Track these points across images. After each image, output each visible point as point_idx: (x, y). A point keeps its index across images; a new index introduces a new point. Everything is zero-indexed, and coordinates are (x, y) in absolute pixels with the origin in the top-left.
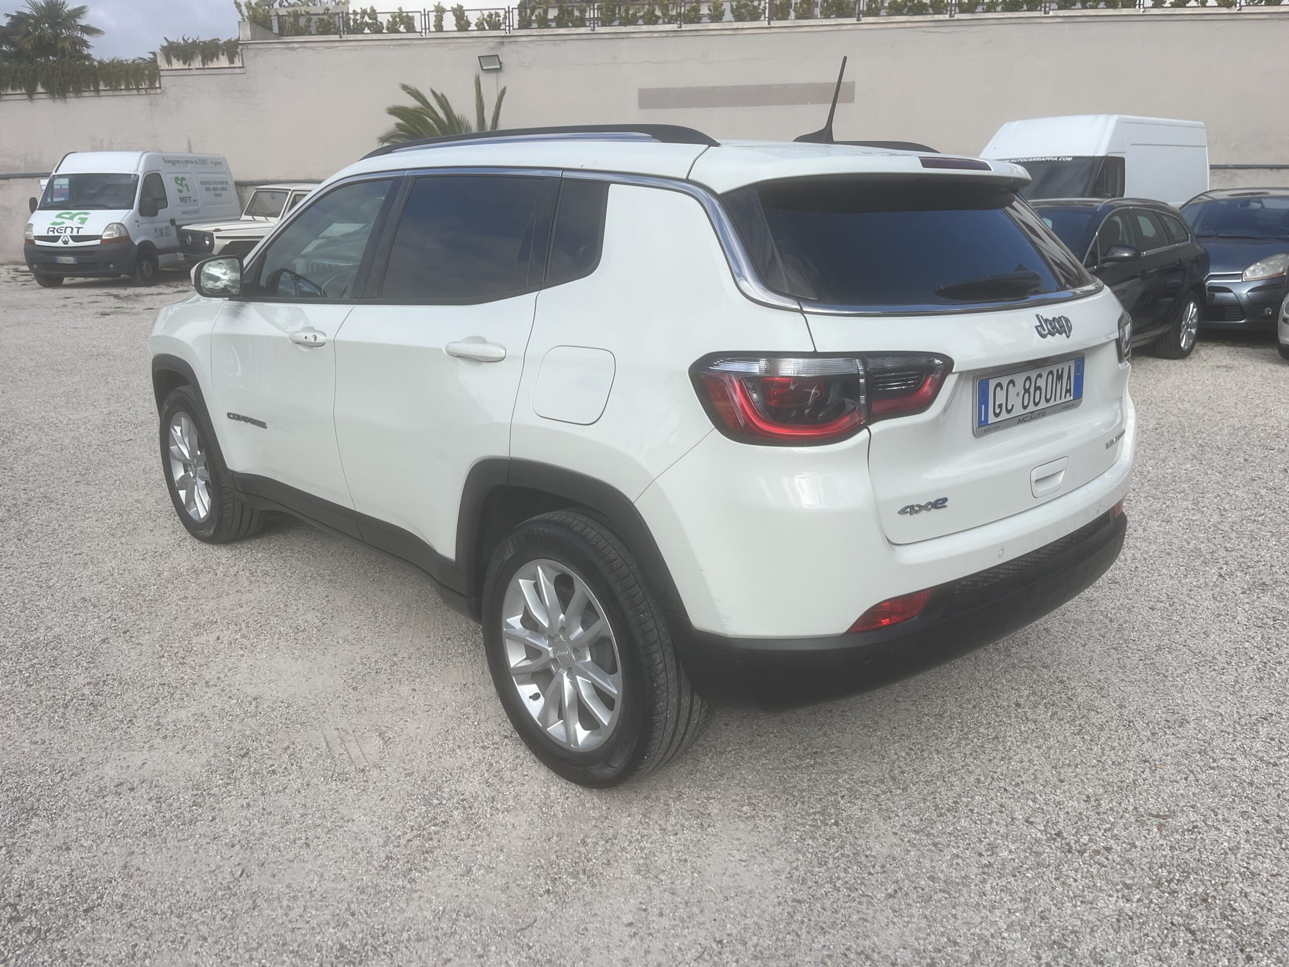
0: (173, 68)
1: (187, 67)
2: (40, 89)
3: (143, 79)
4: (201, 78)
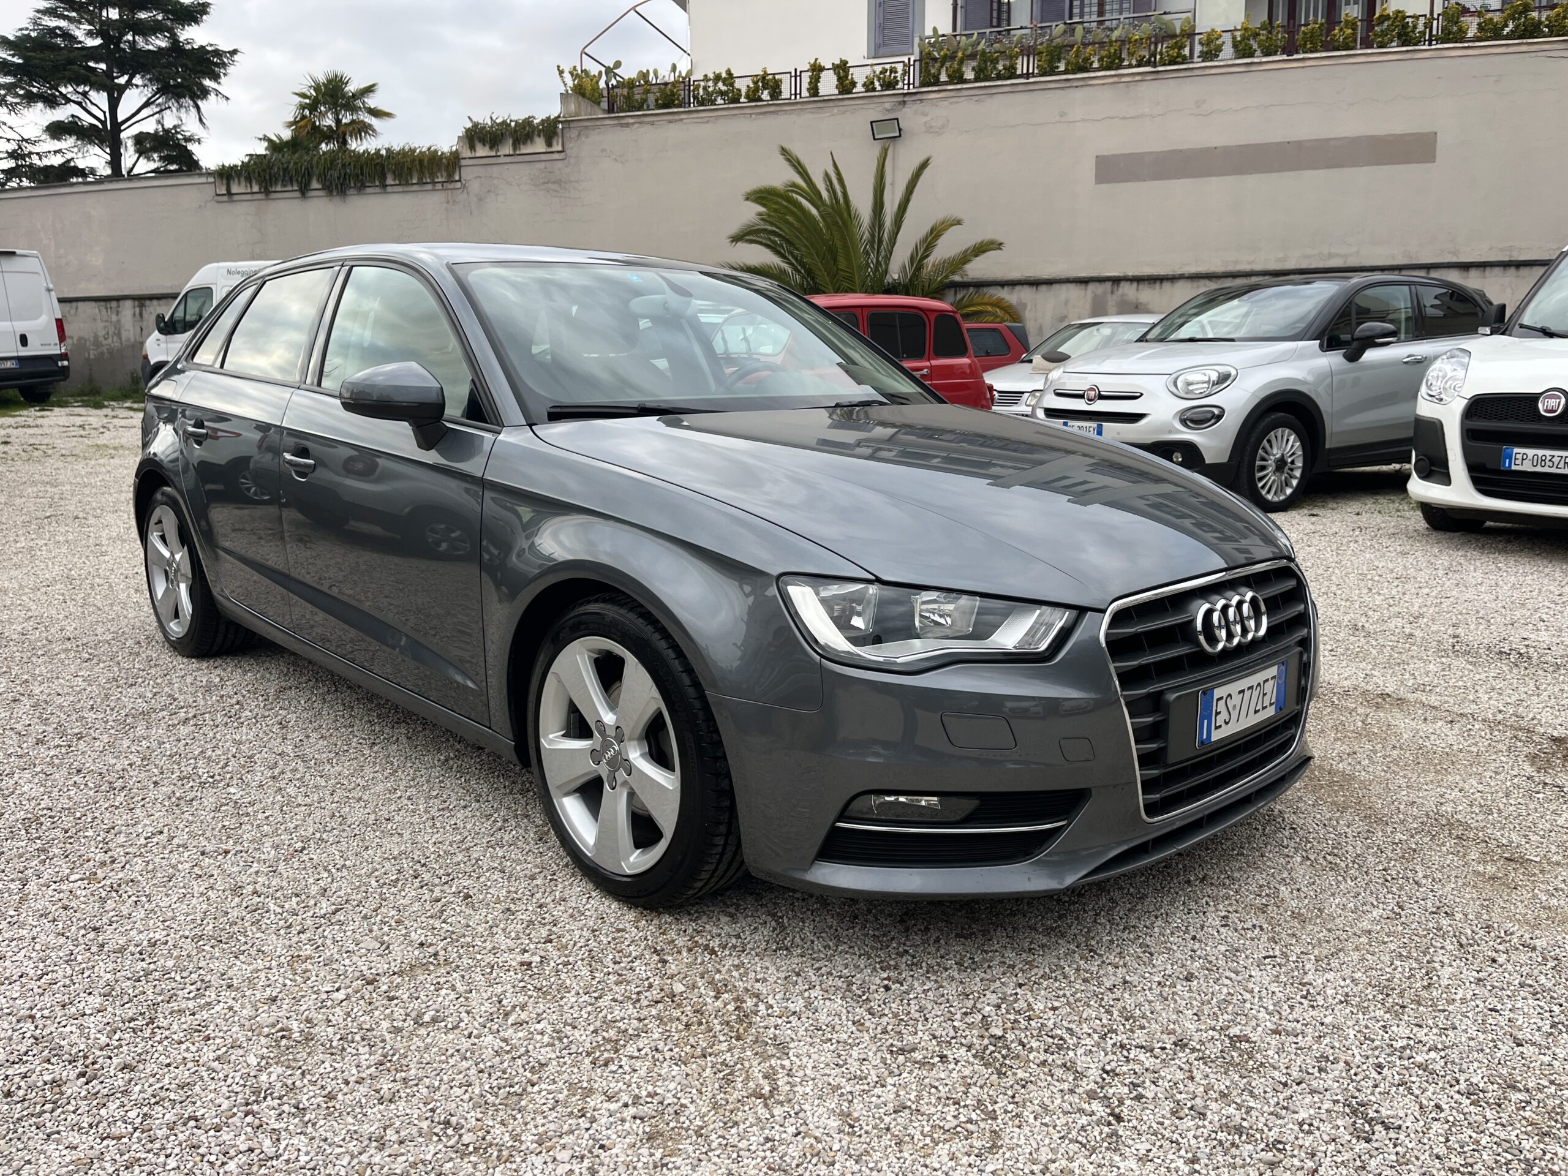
0: (478, 155)
1: (493, 154)
2: (315, 185)
3: (439, 170)
4: (510, 166)
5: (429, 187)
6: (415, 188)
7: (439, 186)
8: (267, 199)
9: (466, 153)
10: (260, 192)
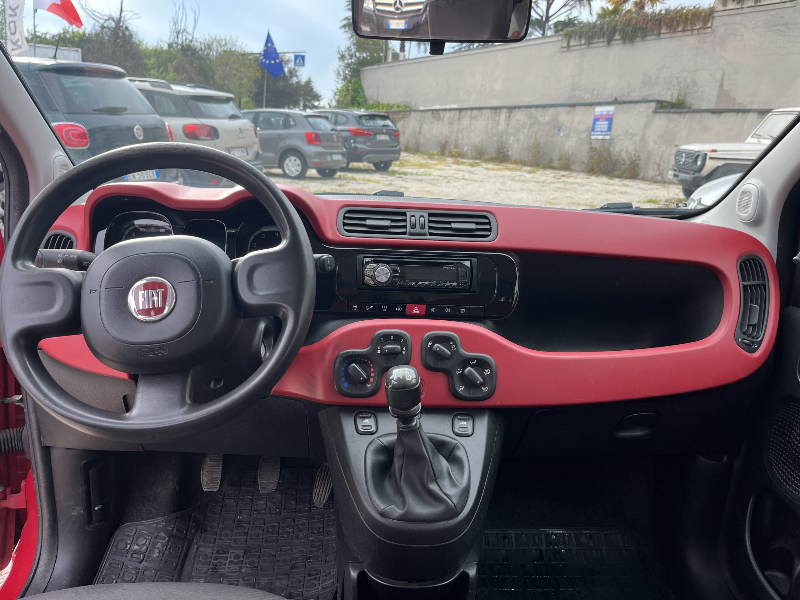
0: (727, 8)
1: (739, 6)
2: (617, 37)
3: (698, 20)
4: (750, 15)
5: (689, 33)
6: (680, 34)
7: (695, 32)
8: (588, 48)
9: (721, 8)
10: (585, 44)
